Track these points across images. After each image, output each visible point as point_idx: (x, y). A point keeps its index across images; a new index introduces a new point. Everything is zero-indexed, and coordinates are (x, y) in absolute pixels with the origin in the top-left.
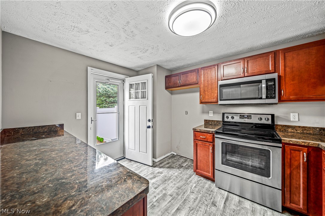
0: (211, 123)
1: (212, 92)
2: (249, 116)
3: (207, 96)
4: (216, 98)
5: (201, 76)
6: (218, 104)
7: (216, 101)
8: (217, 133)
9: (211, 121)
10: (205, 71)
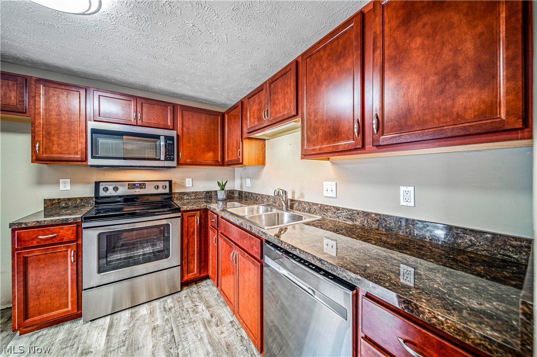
0: (66, 204)
1: (70, 139)
2: (142, 185)
3: (56, 146)
4: (82, 153)
5: (37, 98)
6: (87, 166)
7: (81, 158)
8: (87, 219)
9: (64, 200)
10: (52, 91)
